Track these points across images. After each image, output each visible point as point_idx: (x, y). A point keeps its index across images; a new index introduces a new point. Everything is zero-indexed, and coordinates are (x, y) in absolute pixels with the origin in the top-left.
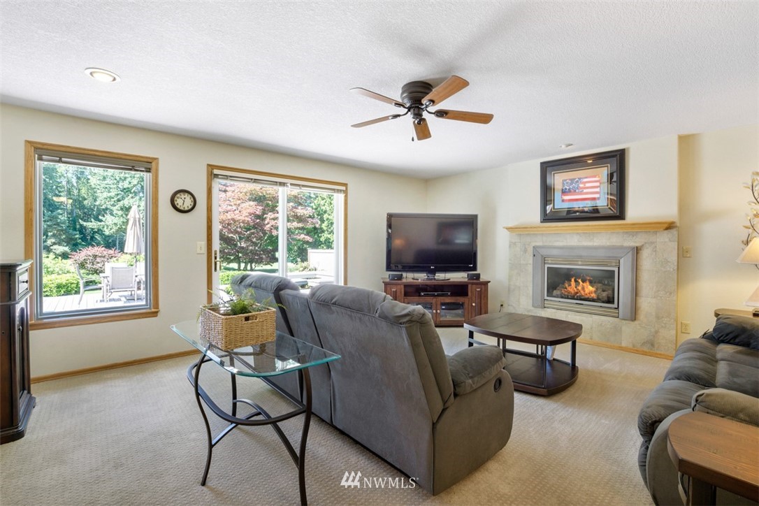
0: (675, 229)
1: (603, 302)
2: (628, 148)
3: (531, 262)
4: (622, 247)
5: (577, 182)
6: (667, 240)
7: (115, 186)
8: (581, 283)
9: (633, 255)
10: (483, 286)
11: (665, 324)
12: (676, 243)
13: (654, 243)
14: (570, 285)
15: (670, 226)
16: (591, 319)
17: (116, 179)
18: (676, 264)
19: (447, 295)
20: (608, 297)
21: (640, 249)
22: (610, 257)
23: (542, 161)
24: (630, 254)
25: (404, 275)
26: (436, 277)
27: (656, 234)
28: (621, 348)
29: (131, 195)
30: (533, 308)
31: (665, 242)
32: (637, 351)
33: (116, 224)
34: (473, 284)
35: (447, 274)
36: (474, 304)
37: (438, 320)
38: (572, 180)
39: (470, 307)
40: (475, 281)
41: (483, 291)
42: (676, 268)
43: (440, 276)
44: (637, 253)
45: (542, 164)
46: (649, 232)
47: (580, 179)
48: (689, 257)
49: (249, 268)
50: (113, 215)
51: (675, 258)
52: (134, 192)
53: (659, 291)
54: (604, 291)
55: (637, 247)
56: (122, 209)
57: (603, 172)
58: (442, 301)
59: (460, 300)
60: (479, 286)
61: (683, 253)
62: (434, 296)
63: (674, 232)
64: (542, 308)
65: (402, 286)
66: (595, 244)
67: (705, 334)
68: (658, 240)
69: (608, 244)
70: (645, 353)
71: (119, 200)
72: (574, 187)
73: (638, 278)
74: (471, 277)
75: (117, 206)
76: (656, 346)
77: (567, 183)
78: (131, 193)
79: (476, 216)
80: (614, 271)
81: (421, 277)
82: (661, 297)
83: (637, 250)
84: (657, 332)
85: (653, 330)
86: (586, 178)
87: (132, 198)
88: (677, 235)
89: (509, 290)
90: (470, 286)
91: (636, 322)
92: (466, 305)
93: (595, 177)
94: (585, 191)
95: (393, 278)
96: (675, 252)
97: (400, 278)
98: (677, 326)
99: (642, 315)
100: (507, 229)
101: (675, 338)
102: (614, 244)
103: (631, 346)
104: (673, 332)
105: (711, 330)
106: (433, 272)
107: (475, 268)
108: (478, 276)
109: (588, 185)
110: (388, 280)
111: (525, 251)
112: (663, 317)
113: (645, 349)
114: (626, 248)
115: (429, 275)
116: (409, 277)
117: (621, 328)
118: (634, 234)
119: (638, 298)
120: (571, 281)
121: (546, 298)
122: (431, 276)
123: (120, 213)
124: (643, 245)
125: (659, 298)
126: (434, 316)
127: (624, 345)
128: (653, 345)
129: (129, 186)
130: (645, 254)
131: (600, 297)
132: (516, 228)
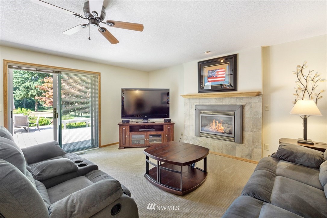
0: (261, 96)
1: (227, 134)
2: (238, 54)
3: (194, 113)
4: (236, 105)
5: (215, 71)
6: (257, 101)
7: (21, 77)
8: (218, 124)
9: (241, 109)
10: (171, 126)
11: (256, 145)
12: (262, 103)
13: (251, 103)
14: (212, 125)
15: (258, 94)
16: (222, 142)
17: (21, 73)
18: (261, 114)
19: (153, 131)
20: (230, 131)
21: (245, 106)
22: (230, 110)
23: (198, 61)
24: (240, 108)
25: (131, 120)
26: (148, 121)
27: (252, 98)
28: (236, 158)
29: (29, 81)
30: (195, 137)
31: (256, 103)
32: (243, 159)
33: (21, 95)
34: (166, 125)
35: (155, 120)
36: (166, 135)
37: (148, 143)
38: (212, 71)
39: (164, 137)
40: (168, 123)
41: (171, 128)
42: (261, 116)
43: (151, 120)
44: (243, 109)
45: (199, 63)
46: (249, 97)
47: (216, 70)
48: (267, 110)
49: (80, 115)
50: (20, 90)
51: (261, 111)
52: (30, 79)
53: (253, 128)
54: (228, 128)
55: (243, 105)
56: (24, 88)
57: (227, 66)
58: (150, 134)
59: (159, 133)
60: (169, 126)
61: (265, 109)
62: (146, 131)
63: (260, 97)
64: (199, 137)
65: (129, 127)
66: (224, 104)
67: (273, 154)
68: (253, 102)
69: (229, 104)
70: (247, 161)
71: (23, 83)
72: (213, 74)
73: (243, 121)
74: (165, 121)
75: (22, 86)
76: (252, 157)
77: (210, 72)
78: (29, 80)
79: (168, 90)
80: (232, 118)
81: (140, 122)
82: (254, 131)
83: (243, 107)
84: (253, 150)
85: (251, 149)
86: (219, 69)
87: (29, 82)
88: (262, 99)
89: (184, 128)
90: (164, 126)
91: (243, 145)
92: (162, 136)
93: (223, 69)
94: (218, 76)
95: (124, 122)
96: (261, 108)
97: (128, 122)
98: (262, 146)
99: (245, 141)
100: (182, 96)
101: (261, 153)
102: (232, 104)
103: (240, 157)
104: (261, 150)
105: (276, 152)
106: (147, 119)
107: (168, 116)
108: (170, 121)
109: (219, 73)
110: (122, 123)
111: (192, 107)
112: (255, 142)
113: (248, 159)
114: (238, 106)
115: (145, 120)
116: (134, 122)
117: (236, 148)
118: (241, 98)
119: (243, 132)
120: (213, 122)
121: (201, 131)
122: (146, 121)
123: (24, 89)
124: (246, 104)
125: (253, 132)
126: (146, 141)
127: (237, 156)
128: (251, 157)
129: (28, 77)
130: (247, 109)
131: (226, 131)
132: (187, 96)
